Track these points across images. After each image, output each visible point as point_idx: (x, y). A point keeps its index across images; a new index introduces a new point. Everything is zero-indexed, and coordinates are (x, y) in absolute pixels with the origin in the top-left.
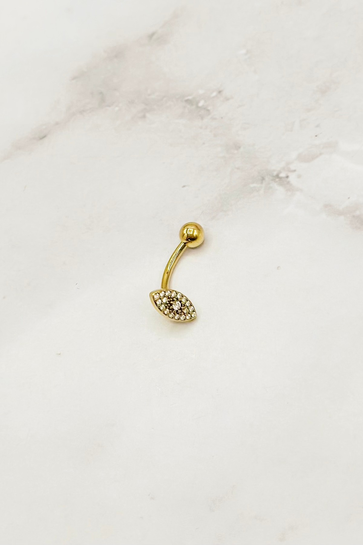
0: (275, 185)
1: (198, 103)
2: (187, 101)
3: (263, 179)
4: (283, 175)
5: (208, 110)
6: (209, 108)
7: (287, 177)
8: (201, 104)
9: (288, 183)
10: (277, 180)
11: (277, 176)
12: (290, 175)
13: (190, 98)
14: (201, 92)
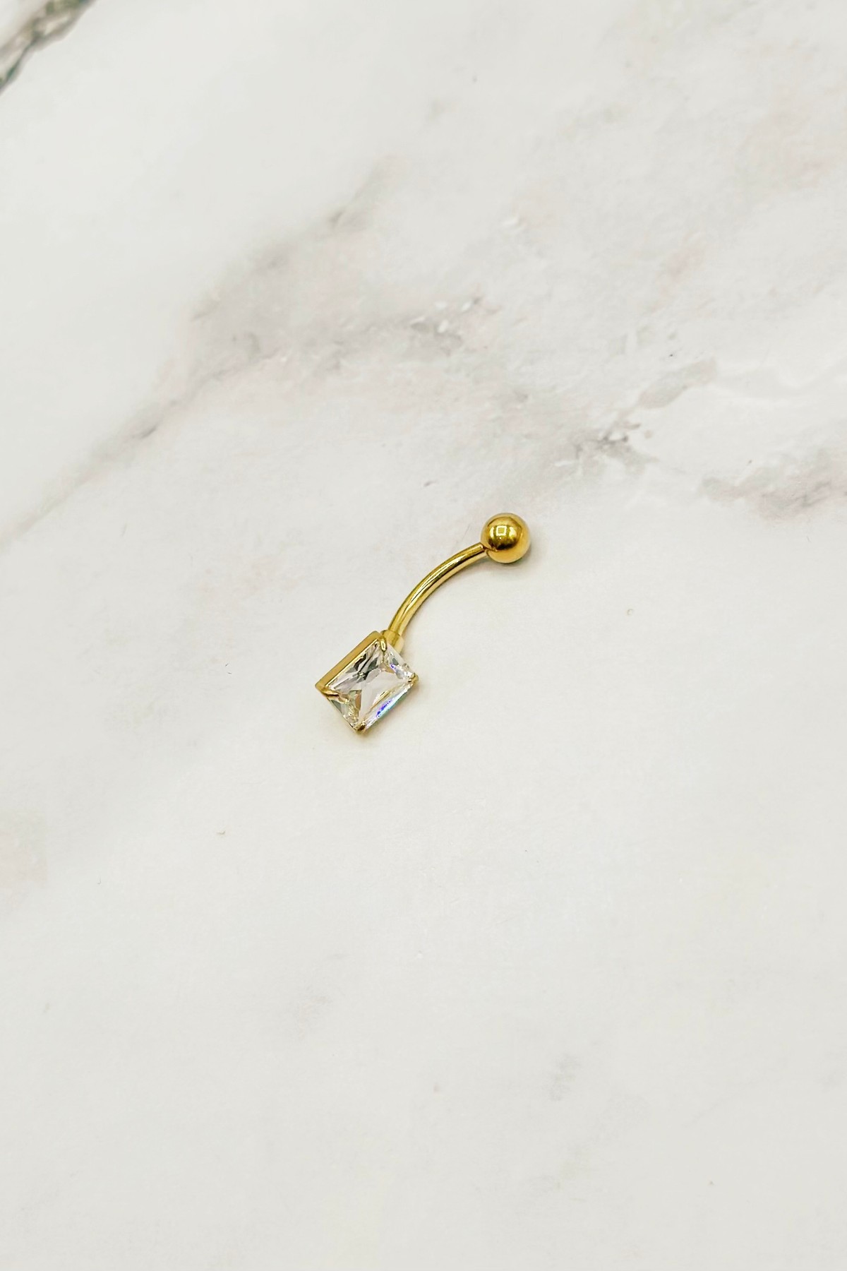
1: (436, 326)
2: (416, 326)
4: (616, 436)
6: (460, 333)
7: (625, 439)
8: (442, 328)
9: (628, 449)
10: (606, 447)
12: (630, 434)
13: (421, 319)
14: (441, 305)
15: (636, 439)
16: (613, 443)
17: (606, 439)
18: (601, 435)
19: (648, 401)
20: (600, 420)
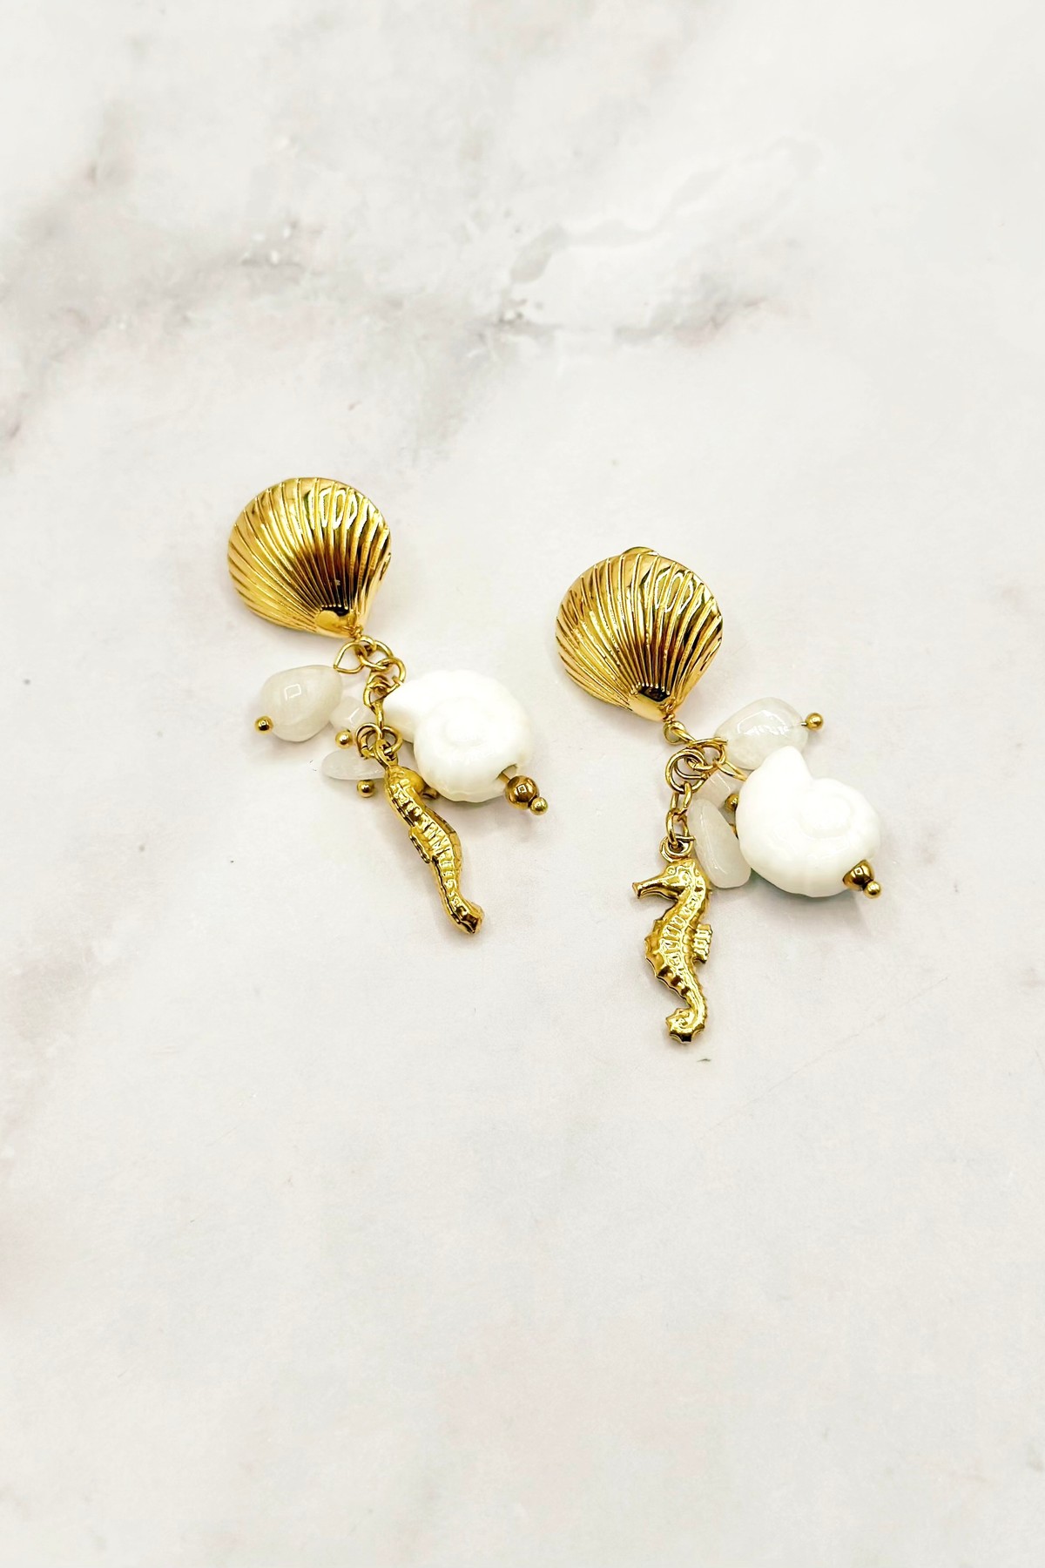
1: (267, 259)
2: (246, 262)
4: (510, 315)
5: (297, 265)
6: (297, 259)
7: (520, 316)
8: (275, 257)
10: (507, 327)
12: (521, 309)
13: (247, 255)
14: (260, 237)
15: (529, 312)
16: (511, 323)
17: (502, 321)
18: (495, 319)
19: (520, 275)
20: (487, 306)
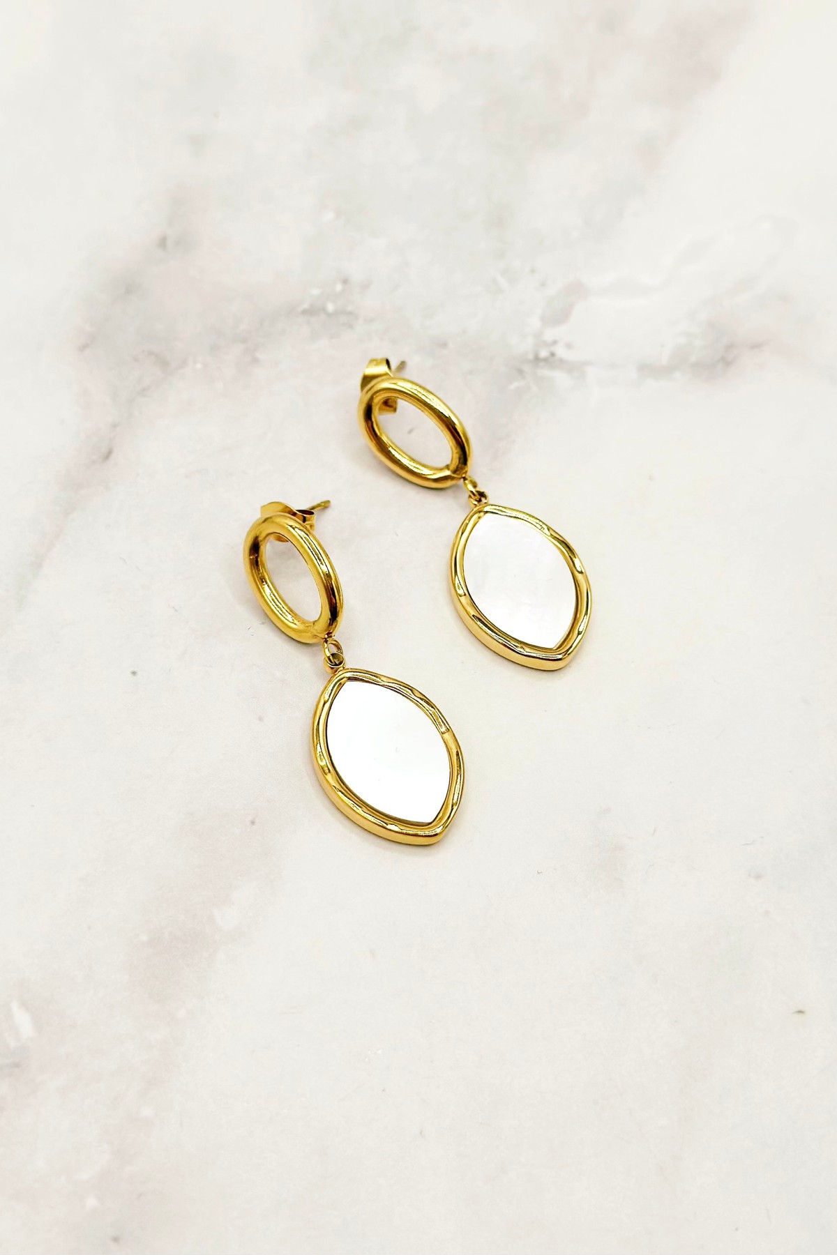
0: (545, 372)
1: (324, 309)
2: (304, 312)
3: (520, 372)
4: (544, 354)
5: (351, 313)
6: (350, 308)
7: (553, 354)
8: (330, 307)
9: (561, 361)
10: (542, 364)
11: (537, 359)
12: (553, 349)
13: (305, 306)
14: (315, 292)
15: (561, 351)
16: (545, 360)
19: (549, 321)
